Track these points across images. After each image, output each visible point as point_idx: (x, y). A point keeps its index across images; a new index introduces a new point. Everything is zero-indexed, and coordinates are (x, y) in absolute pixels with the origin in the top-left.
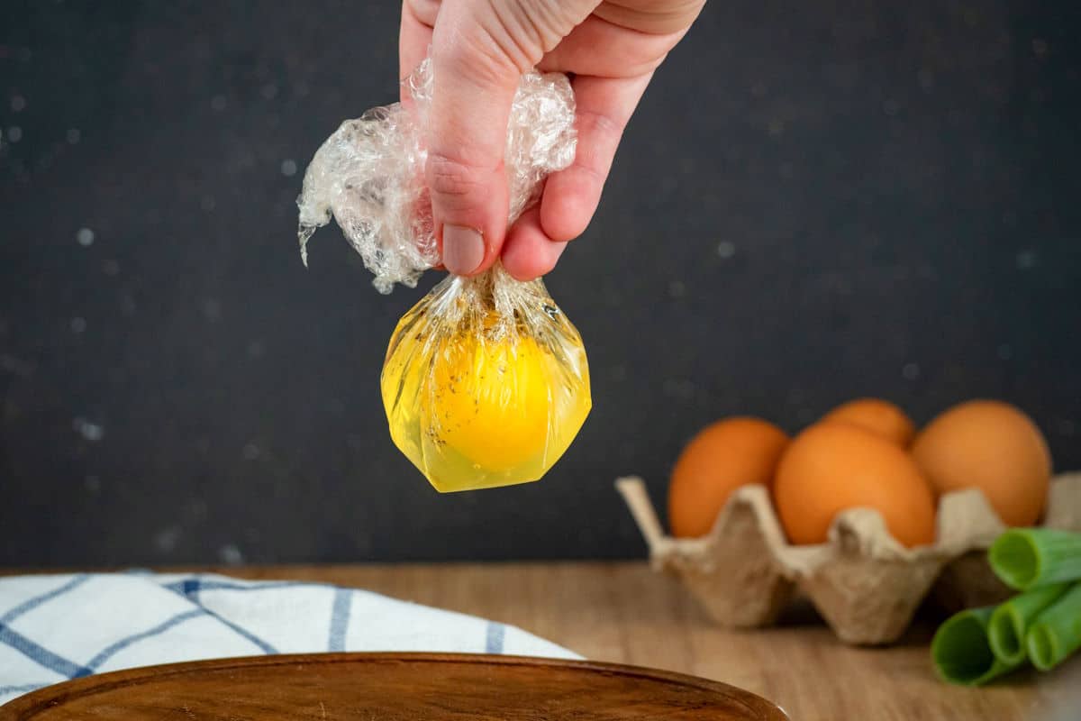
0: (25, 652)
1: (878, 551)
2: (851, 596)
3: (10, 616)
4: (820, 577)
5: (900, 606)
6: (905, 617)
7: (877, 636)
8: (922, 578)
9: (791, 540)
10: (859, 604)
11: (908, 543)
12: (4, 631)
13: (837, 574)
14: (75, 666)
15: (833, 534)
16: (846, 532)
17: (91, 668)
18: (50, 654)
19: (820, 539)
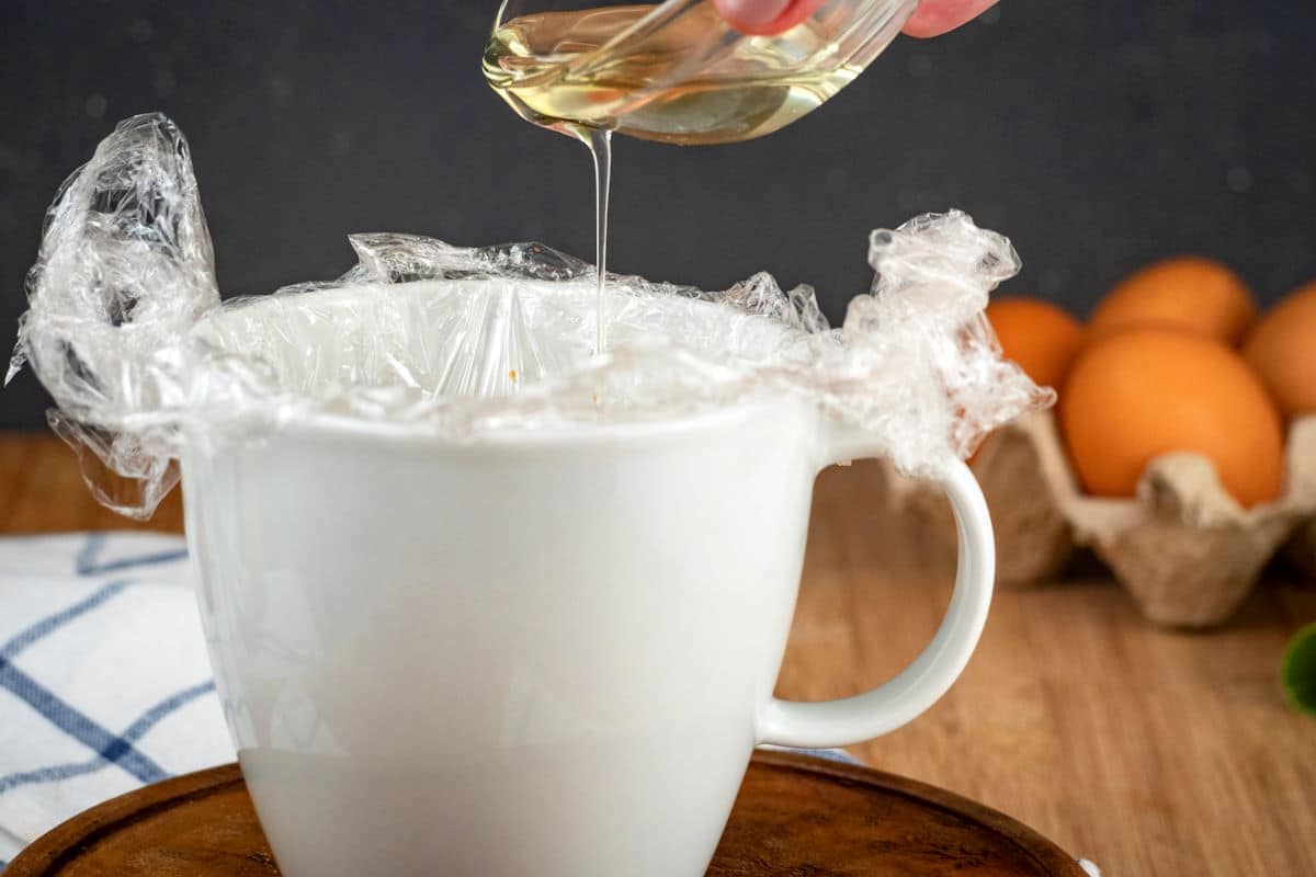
0: (35, 705)
1: (1207, 517)
2: (1165, 568)
3: (14, 646)
4: (1124, 541)
5: (1232, 581)
6: (1237, 593)
7: (1199, 616)
8: (1263, 543)
9: (1086, 489)
10: (1177, 578)
11: (1247, 502)
12: (6, 670)
13: (1147, 540)
14: (106, 735)
15: (1144, 489)
16: (1161, 488)
17: (128, 739)
18: (69, 711)
19: (1125, 493)
